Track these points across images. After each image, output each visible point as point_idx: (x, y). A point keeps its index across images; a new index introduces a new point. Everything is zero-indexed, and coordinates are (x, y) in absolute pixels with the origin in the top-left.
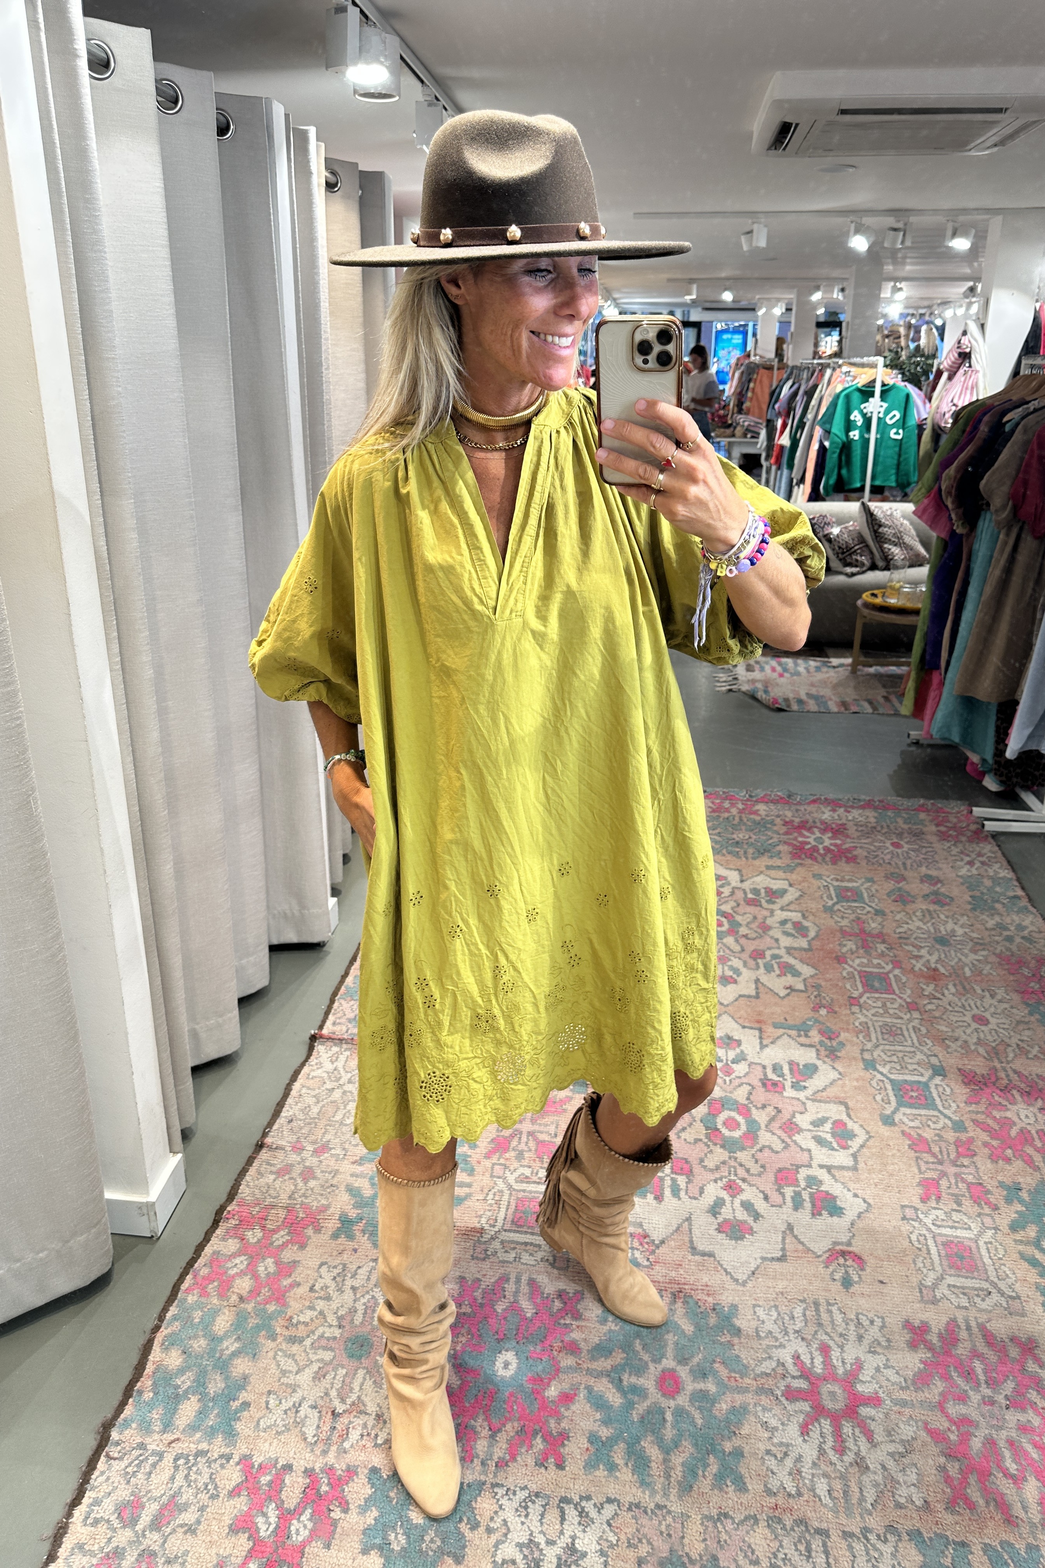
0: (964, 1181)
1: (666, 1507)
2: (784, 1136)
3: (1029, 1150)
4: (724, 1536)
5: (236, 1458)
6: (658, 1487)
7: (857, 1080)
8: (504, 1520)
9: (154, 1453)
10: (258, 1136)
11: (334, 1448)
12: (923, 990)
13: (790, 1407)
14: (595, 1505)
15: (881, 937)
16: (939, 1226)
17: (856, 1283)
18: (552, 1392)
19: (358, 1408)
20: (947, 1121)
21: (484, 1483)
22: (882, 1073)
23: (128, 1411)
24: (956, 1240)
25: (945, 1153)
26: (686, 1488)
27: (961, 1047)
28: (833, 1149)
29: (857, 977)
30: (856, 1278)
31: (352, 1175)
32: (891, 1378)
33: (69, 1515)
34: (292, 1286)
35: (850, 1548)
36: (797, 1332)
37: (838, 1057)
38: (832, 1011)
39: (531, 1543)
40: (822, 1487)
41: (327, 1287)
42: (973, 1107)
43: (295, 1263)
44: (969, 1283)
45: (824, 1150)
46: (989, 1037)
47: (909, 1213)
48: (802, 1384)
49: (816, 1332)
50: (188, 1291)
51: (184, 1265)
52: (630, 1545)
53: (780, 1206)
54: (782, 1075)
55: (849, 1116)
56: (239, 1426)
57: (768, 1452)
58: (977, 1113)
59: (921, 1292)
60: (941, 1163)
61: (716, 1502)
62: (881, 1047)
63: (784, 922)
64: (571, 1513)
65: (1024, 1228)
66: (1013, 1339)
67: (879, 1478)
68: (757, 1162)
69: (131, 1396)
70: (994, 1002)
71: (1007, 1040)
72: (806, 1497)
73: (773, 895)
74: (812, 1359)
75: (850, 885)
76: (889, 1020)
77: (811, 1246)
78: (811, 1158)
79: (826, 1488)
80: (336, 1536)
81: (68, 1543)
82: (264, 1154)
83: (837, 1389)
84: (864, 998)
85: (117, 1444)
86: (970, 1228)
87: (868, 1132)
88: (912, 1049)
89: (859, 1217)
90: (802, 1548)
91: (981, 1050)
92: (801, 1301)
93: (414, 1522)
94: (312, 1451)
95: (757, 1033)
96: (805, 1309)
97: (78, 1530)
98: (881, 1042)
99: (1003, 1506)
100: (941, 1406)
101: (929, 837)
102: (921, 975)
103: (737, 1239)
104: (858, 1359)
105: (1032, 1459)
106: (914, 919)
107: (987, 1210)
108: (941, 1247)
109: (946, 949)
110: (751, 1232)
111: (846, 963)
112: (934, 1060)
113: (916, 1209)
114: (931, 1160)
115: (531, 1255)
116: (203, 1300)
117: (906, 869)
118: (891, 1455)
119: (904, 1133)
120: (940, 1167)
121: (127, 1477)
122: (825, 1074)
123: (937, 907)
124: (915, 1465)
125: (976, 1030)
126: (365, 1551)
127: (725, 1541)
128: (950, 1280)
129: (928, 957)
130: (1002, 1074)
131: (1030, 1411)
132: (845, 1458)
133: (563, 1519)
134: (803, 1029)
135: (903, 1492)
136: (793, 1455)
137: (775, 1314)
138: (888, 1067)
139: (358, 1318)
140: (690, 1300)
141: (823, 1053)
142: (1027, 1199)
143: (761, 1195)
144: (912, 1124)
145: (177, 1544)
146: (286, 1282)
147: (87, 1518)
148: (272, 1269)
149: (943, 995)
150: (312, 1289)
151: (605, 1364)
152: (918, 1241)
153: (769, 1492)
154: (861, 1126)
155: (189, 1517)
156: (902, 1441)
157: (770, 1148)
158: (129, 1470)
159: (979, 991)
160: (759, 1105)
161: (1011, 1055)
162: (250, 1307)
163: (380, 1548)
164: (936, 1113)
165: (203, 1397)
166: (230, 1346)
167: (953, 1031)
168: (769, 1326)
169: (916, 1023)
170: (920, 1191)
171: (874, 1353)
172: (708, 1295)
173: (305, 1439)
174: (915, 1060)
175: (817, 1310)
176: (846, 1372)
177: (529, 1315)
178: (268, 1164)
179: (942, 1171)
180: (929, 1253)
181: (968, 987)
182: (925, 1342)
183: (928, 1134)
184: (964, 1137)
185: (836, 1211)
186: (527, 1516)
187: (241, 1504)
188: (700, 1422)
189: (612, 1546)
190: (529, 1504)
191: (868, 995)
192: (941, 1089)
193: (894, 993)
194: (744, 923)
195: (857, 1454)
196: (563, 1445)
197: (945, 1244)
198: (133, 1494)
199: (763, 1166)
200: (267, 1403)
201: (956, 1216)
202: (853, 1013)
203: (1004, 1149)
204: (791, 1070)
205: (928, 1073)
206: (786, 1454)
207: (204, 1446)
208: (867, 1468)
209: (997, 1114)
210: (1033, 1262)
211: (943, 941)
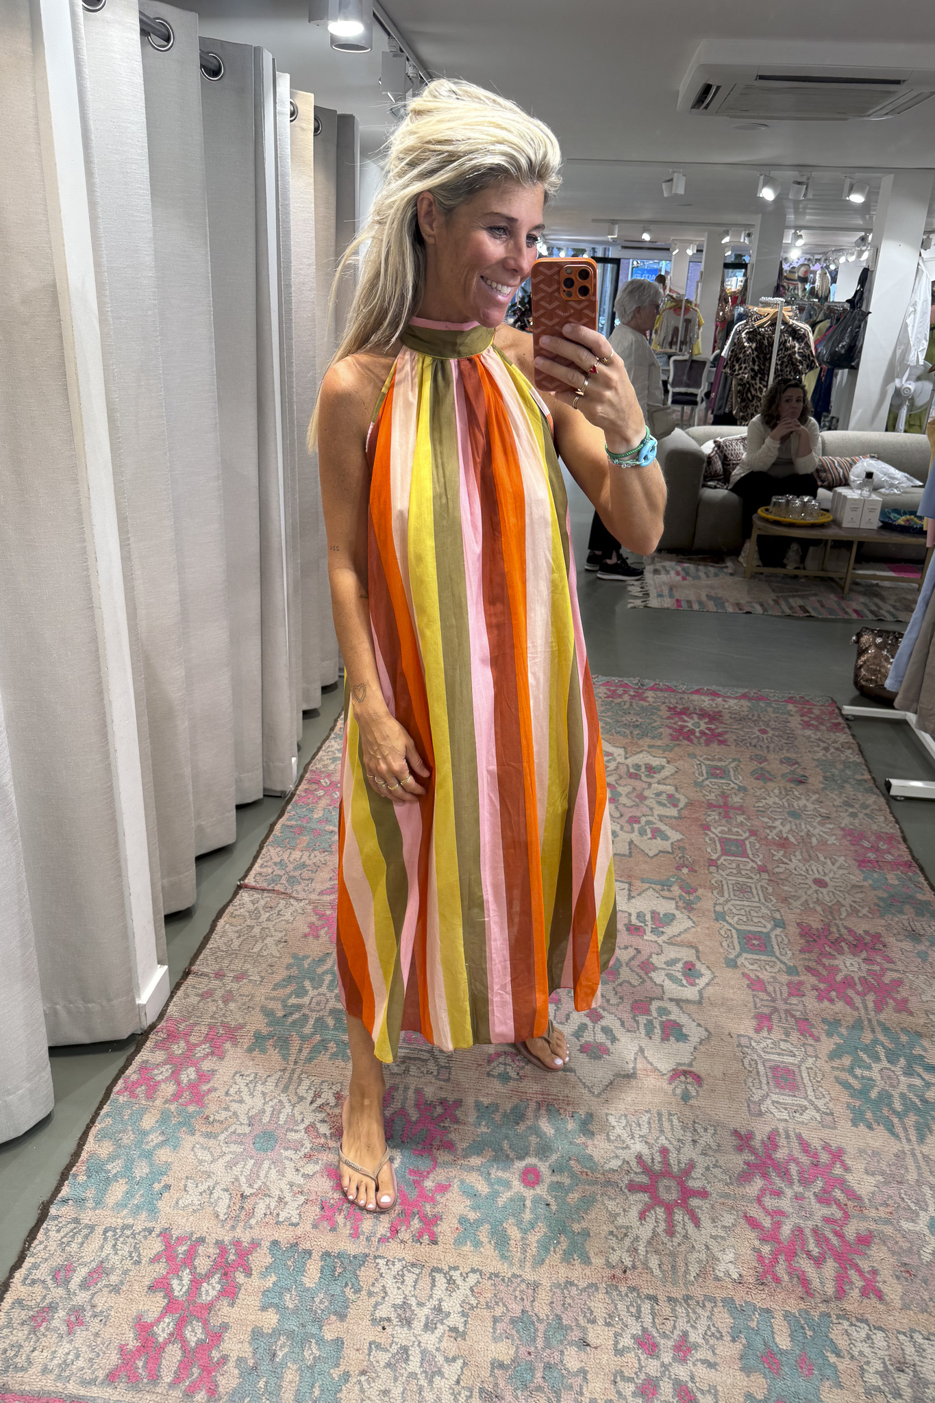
0: (793, 1016)
1: (521, 1276)
2: (642, 973)
3: (850, 992)
4: (568, 1300)
5: (157, 1231)
6: (516, 1261)
7: (708, 928)
8: (383, 1286)
9: (87, 1226)
10: (185, 964)
11: (242, 1224)
12: (774, 855)
13: (633, 1198)
14: (461, 1274)
15: (741, 809)
16: (769, 1053)
17: (693, 1097)
18: (429, 1184)
19: (264, 1193)
20: (782, 966)
21: (367, 1256)
22: (730, 924)
23: (65, 1191)
24: (782, 1065)
25: (778, 993)
26: (539, 1262)
27: (802, 905)
28: (683, 986)
29: (717, 843)
30: (694, 1094)
31: (266, 999)
32: (720, 1176)
33: (11, 1276)
34: (210, 1091)
35: (673, 1310)
36: (641, 1136)
37: (693, 909)
38: (692, 870)
39: (405, 1305)
40: (654, 1262)
41: (241, 1092)
42: (806, 956)
43: (213, 1072)
44: (788, 1100)
45: (674, 986)
46: (827, 898)
47: (744, 1041)
48: (644, 1179)
49: (658, 1138)
50: (118, 1093)
51: (116, 1072)
52: (488, 1307)
53: (635, 1032)
54: (644, 922)
55: (698, 958)
56: (160, 1204)
57: (611, 1233)
58: (810, 960)
59: (749, 1106)
60: (774, 1000)
61: (563, 1272)
62: (733, 902)
63: (658, 794)
64: (441, 1280)
65: (840, 1057)
66: (826, 1147)
67: (703, 1256)
68: (616, 994)
69: (67, 1179)
70: (834, 868)
71: (841, 900)
72: (639, 1270)
73: (651, 769)
74: (653, 1159)
75: (719, 764)
76: (740, 879)
77: (659, 1066)
78: (664, 993)
79: (657, 1262)
80: (240, 1296)
81: (9, 1298)
82: (191, 980)
83: (673, 1184)
84: (722, 860)
85: (56, 1218)
86: (794, 1056)
87: (713, 973)
88: (758, 905)
89: (700, 1043)
90: (633, 1310)
91: (819, 909)
92: (647, 1112)
93: (307, 1285)
94: (223, 1226)
95: (626, 886)
96: (649, 1119)
97: (18, 1288)
98: (732, 897)
99: (804, 1282)
100: (759, 1200)
101: (791, 725)
102: (774, 842)
103: (595, 1058)
104: (691, 1160)
105: (832, 1245)
106: (772, 795)
107: (811, 1041)
108: (769, 1070)
109: (798, 822)
110: (607, 1052)
111: (709, 830)
112: (778, 916)
113: (750, 1038)
114: (766, 997)
115: (419, 1068)
116: (131, 1100)
117: (768, 752)
118: (714, 1237)
119: (744, 975)
120: (773, 1004)
121: (62, 1245)
122: (682, 923)
123: (792, 785)
124: (733, 1246)
125: (816, 891)
126: (264, 1308)
127: (569, 1304)
128: (775, 1097)
129: (780, 827)
130: (834, 929)
131: (835, 1206)
132: (675, 1240)
133: (433, 1285)
134: (665, 885)
135: (720, 1270)
136: (631, 1236)
137: (624, 1122)
138: (736, 919)
139: (266, 1119)
140: (553, 1109)
141: (681, 904)
142: (845, 1033)
143: (618, 1023)
144: (751, 967)
145: (102, 1301)
146: (205, 1088)
147: (26, 1279)
148: (193, 1076)
149: (791, 860)
150: (227, 1094)
151: (475, 1161)
152: (750, 1064)
153: (609, 1265)
154: (708, 967)
155: (114, 1279)
156: (724, 1227)
157: (630, 984)
158: (65, 1240)
159: (822, 858)
160: (622, 946)
161: (844, 914)
162: (173, 1107)
163: (276, 1306)
164: (774, 959)
165: (131, 1179)
166: (155, 1138)
167: (796, 891)
168: (618, 1131)
169: (764, 883)
170: (754, 1023)
171: (705, 1154)
172: (568, 1104)
173: (218, 1216)
174: (760, 915)
175: (660, 1120)
176: (680, 1170)
177: (414, 1119)
178: (194, 987)
179: (775, 1008)
180: (758, 1072)
181: (813, 854)
182: (750, 1147)
183: (765, 976)
184: (796, 979)
185: (682, 1037)
186: (403, 1282)
187: (161, 1268)
188: (554, 1208)
189: (472, 1308)
190: (406, 1272)
191: (723, 858)
192: (780, 939)
193: (748, 857)
194: (624, 793)
195: (686, 1237)
196: (437, 1225)
197: (775, 1069)
198: (67, 1259)
199: (621, 998)
200: (186, 1186)
201: (783, 1045)
202: (711, 873)
203: (829, 992)
204: (652, 917)
205: (769, 926)
206: (626, 1235)
207: (130, 1221)
208: (693, 1247)
209: (826, 961)
210: (846, 1085)
211: (795, 815)
